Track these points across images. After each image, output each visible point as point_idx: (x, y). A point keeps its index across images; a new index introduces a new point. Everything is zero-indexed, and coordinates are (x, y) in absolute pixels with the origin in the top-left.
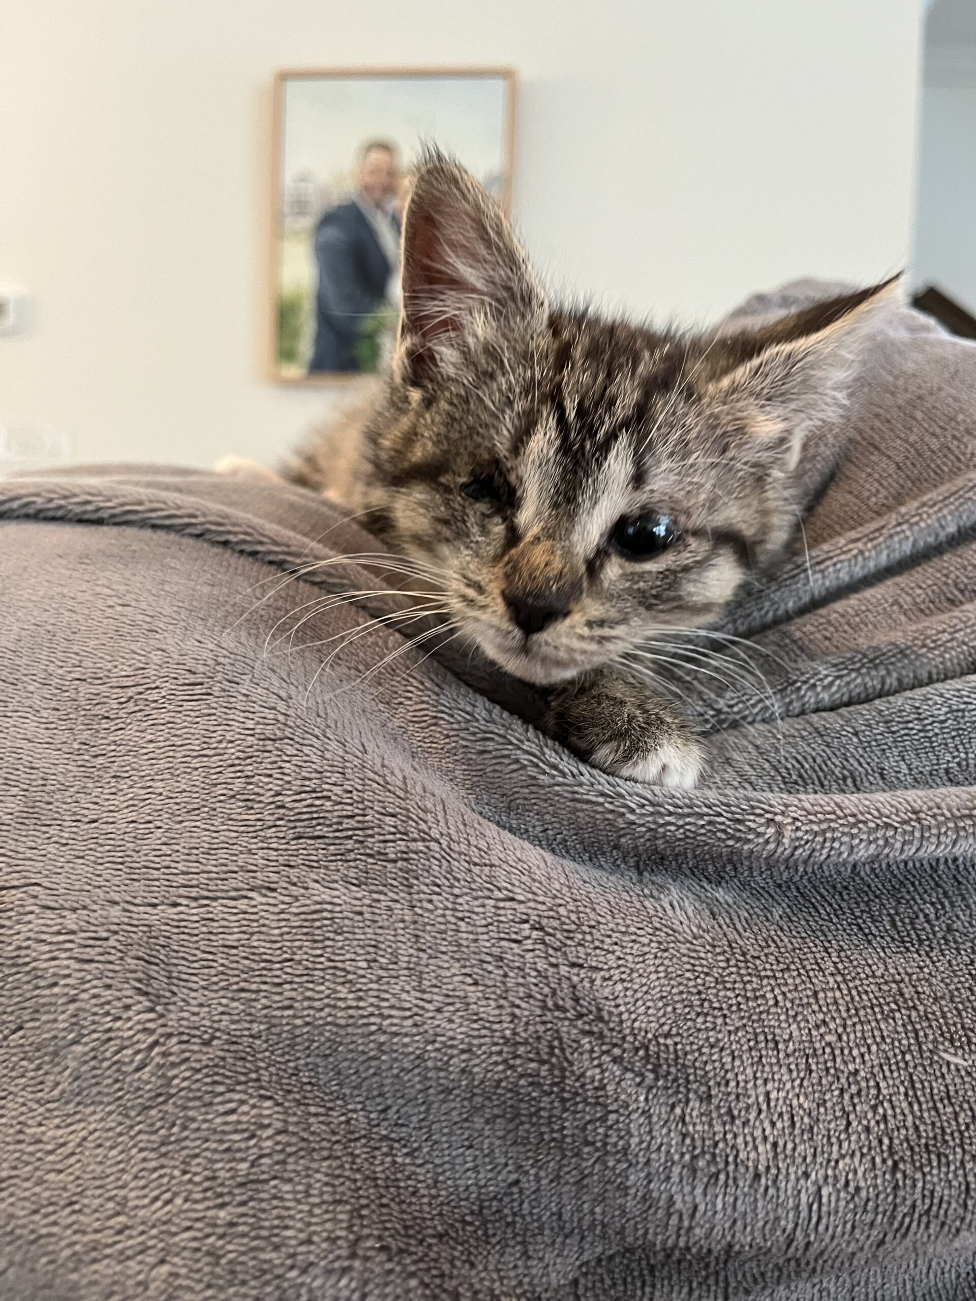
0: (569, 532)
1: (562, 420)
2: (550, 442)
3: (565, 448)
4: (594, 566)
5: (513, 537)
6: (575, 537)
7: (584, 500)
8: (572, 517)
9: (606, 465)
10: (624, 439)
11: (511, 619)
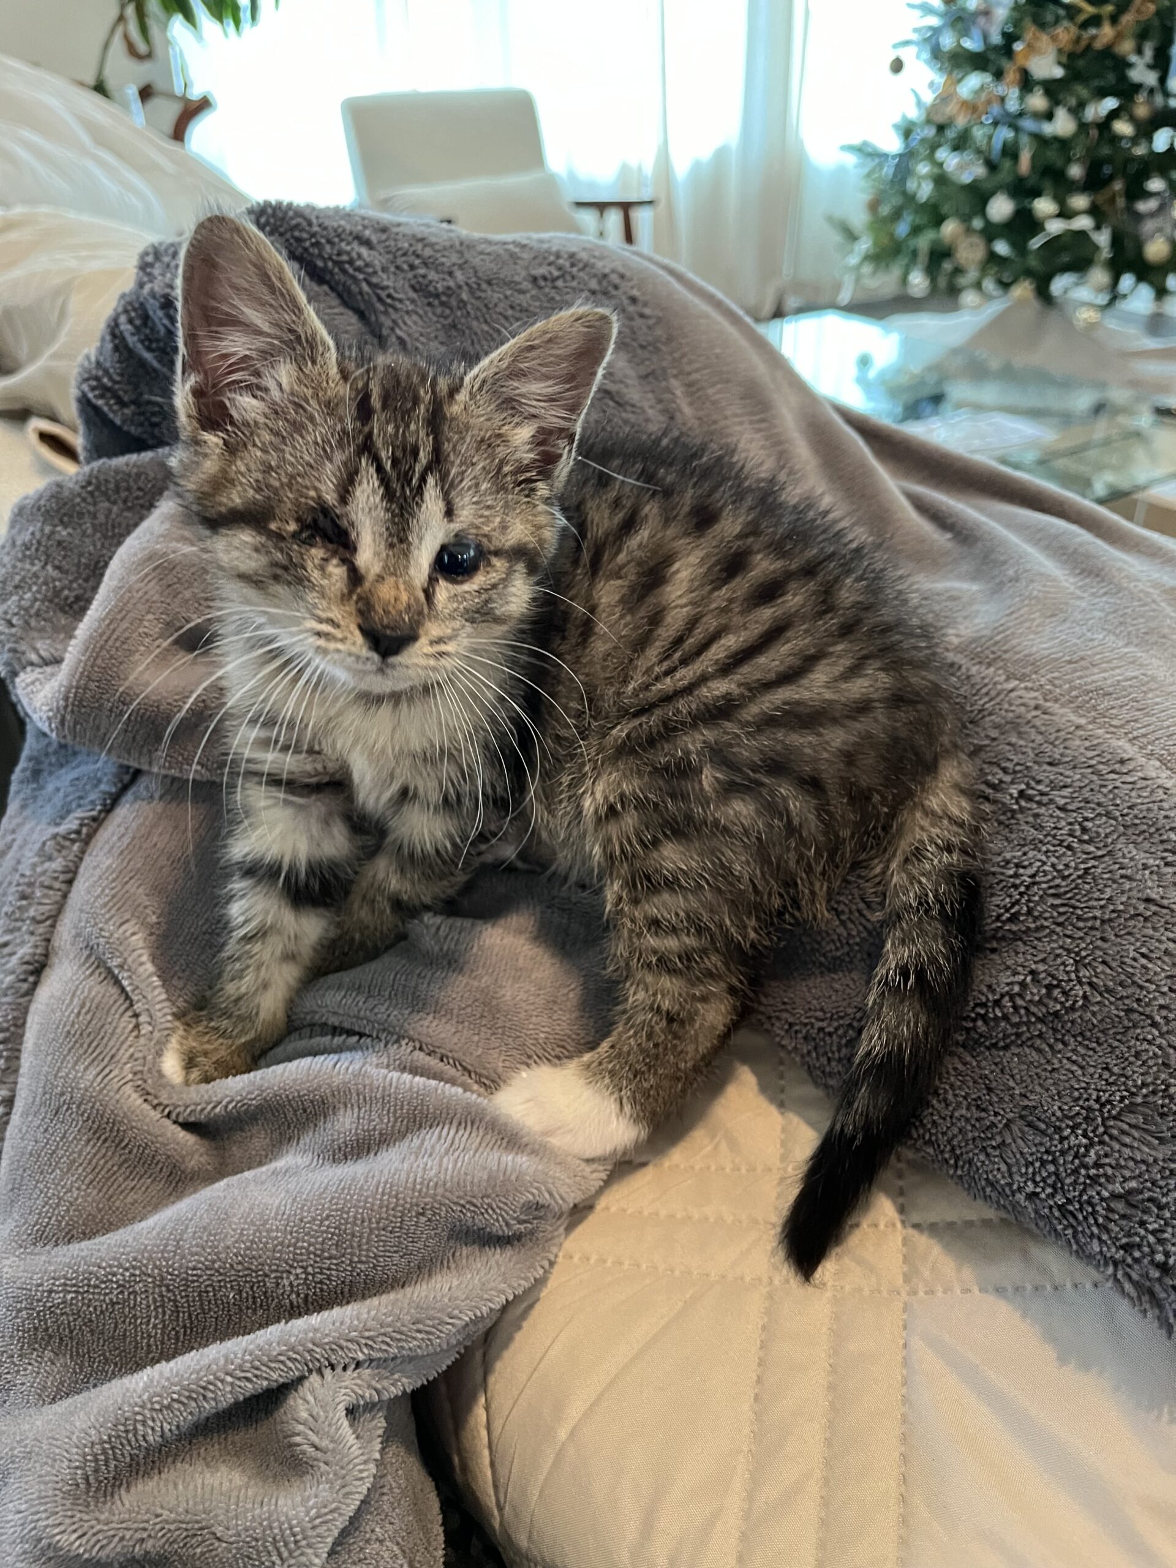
0: (407, 567)
1: (380, 469)
2: (374, 491)
3: (389, 495)
4: (429, 594)
5: (355, 577)
6: (412, 571)
7: (413, 538)
8: (406, 554)
9: (424, 506)
10: (431, 481)
11: (370, 648)
